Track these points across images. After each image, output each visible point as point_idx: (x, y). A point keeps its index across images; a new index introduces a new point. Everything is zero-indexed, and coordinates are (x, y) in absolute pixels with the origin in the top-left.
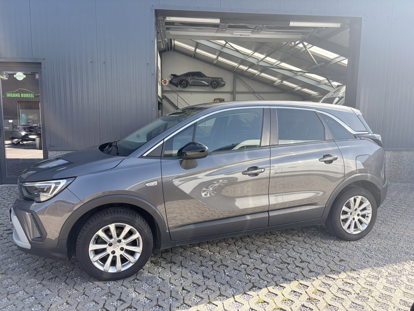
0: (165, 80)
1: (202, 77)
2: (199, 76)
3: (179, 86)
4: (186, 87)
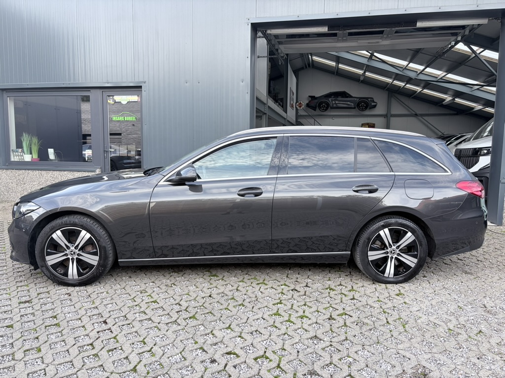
0: (300, 103)
1: (347, 97)
2: (343, 97)
3: (318, 110)
4: (326, 110)
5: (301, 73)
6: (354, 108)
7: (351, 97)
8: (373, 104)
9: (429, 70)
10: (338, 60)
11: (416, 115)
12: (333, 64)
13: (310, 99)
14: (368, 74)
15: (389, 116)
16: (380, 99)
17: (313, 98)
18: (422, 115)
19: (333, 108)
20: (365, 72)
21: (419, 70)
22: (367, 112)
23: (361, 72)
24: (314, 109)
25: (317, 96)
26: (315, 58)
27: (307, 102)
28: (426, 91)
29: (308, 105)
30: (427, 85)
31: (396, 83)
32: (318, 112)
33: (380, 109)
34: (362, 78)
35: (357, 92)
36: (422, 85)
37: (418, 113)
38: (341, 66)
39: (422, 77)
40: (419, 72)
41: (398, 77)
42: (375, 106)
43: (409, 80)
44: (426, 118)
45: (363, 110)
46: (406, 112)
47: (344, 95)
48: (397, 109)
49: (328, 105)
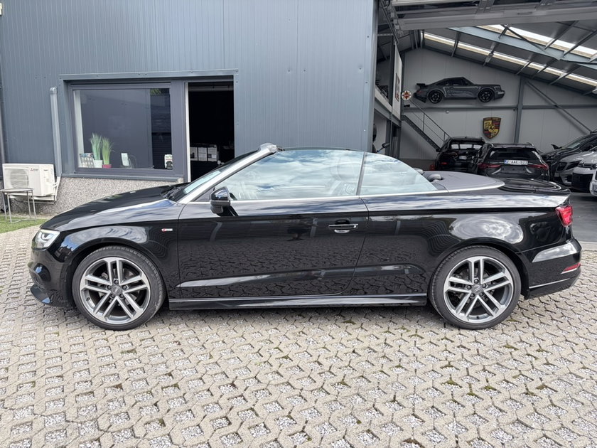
0: (407, 93)
1: (466, 85)
2: (460, 85)
3: (428, 101)
4: (438, 101)
5: (407, 55)
6: (475, 98)
7: (471, 84)
8: (499, 93)
9: (581, 49)
10: (459, 37)
11: (556, 106)
12: (451, 42)
13: (419, 88)
14: (497, 55)
15: (520, 108)
16: (509, 87)
17: (422, 86)
18: (564, 107)
19: (446, 99)
20: (492, 53)
21: (566, 48)
22: (491, 104)
23: (487, 52)
24: (424, 100)
25: (427, 83)
26: (428, 36)
27: (415, 91)
28: (573, 76)
29: (415, 95)
30: (575, 68)
31: (534, 65)
32: (428, 104)
33: (508, 100)
34: (488, 60)
35: (478, 78)
36: (567, 68)
37: (558, 104)
38: (461, 45)
39: (569, 58)
40: (566, 51)
41: (536, 57)
42: (502, 96)
43: (552, 62)
44: (569, 110)
45: (486, 101)
46: (543, 103)
47: (462, 81)
48: (531, 99)
49: (441, 95)
